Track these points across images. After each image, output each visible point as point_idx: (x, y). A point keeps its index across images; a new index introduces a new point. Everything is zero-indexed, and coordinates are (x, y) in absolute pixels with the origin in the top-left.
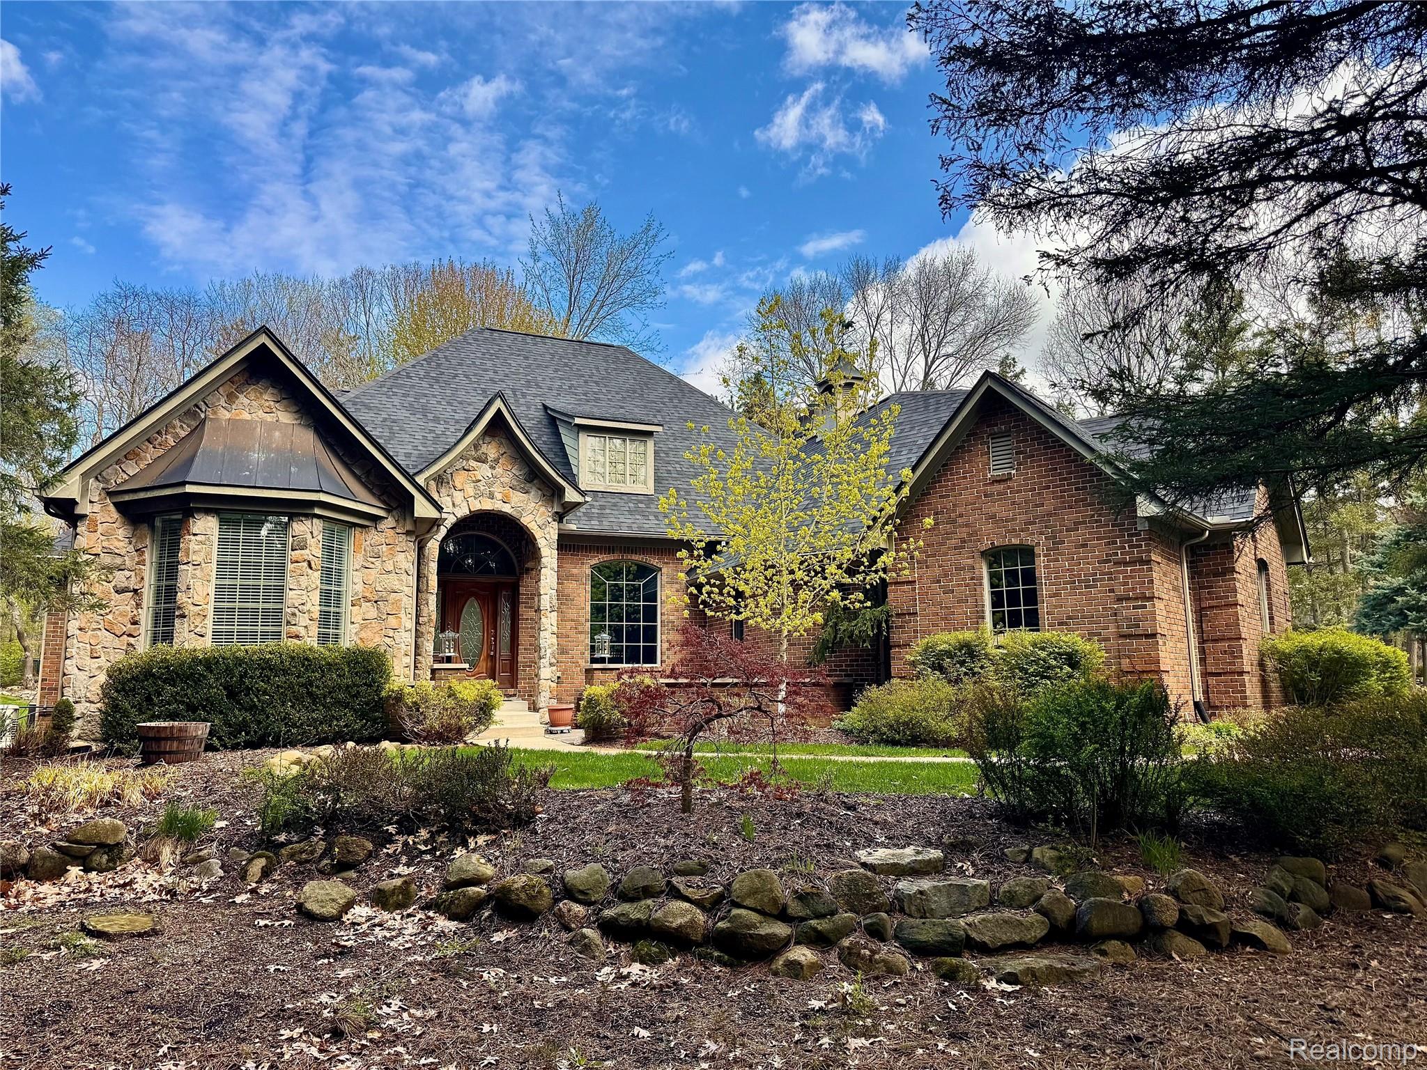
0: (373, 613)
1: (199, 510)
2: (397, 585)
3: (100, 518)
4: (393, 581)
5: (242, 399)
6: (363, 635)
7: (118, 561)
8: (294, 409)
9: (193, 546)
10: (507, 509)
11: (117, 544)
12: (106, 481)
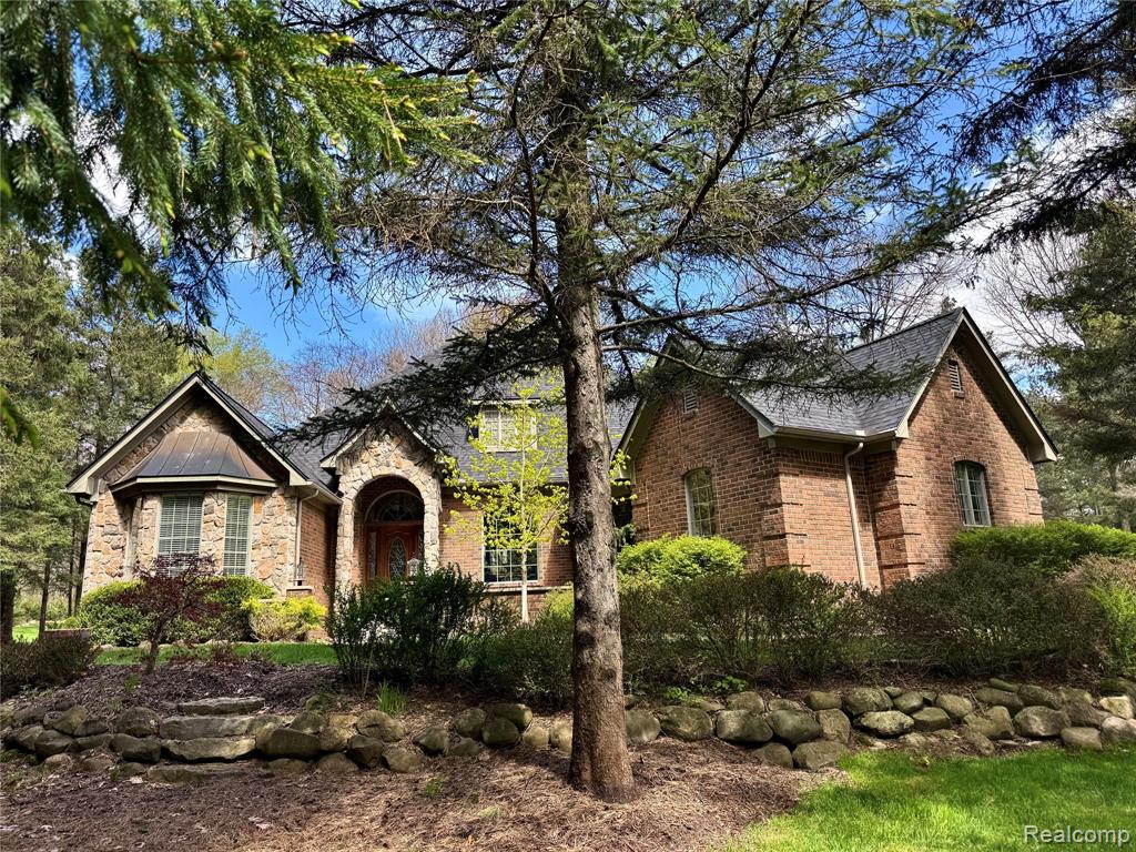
0: (269, 554)
1: (148, 493)
2: (284, 534)
3: (104, 503)
4: (281, 531)
5: (190, 419)
6: (262, 568)
7: (114, 529)
8: (221, 422)
9: (145, 517)
10: (399, 473)
11: (114, 518)
12: (109, 480)
